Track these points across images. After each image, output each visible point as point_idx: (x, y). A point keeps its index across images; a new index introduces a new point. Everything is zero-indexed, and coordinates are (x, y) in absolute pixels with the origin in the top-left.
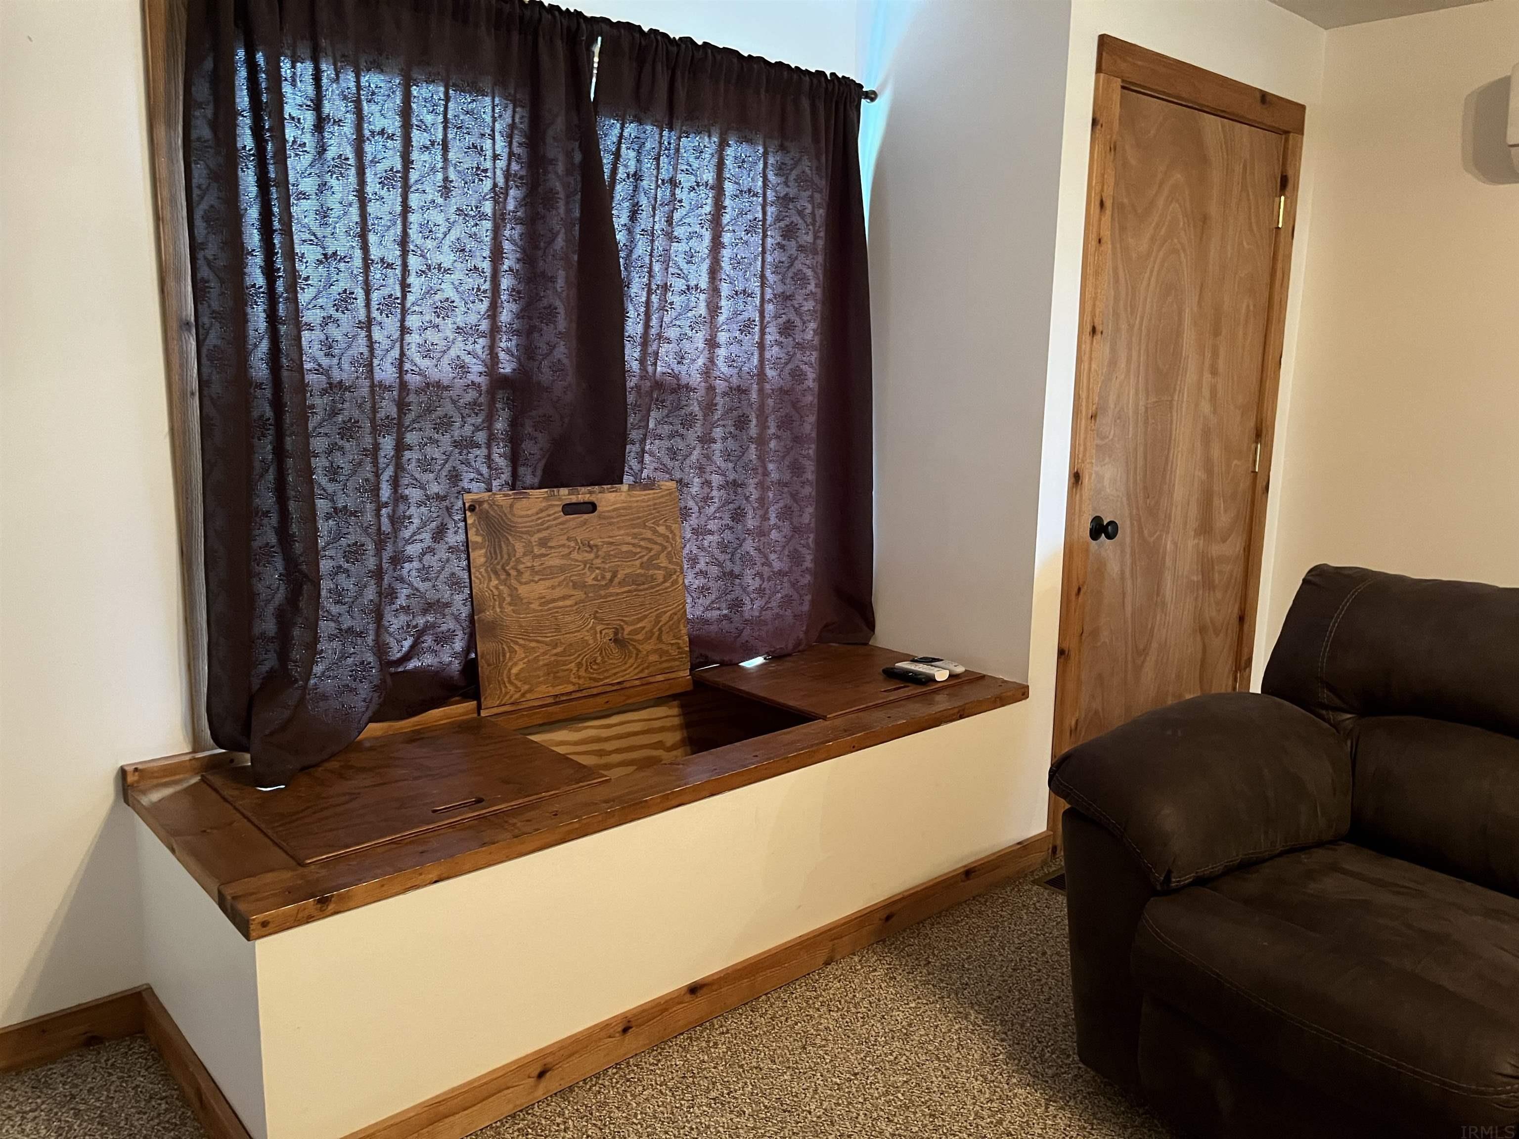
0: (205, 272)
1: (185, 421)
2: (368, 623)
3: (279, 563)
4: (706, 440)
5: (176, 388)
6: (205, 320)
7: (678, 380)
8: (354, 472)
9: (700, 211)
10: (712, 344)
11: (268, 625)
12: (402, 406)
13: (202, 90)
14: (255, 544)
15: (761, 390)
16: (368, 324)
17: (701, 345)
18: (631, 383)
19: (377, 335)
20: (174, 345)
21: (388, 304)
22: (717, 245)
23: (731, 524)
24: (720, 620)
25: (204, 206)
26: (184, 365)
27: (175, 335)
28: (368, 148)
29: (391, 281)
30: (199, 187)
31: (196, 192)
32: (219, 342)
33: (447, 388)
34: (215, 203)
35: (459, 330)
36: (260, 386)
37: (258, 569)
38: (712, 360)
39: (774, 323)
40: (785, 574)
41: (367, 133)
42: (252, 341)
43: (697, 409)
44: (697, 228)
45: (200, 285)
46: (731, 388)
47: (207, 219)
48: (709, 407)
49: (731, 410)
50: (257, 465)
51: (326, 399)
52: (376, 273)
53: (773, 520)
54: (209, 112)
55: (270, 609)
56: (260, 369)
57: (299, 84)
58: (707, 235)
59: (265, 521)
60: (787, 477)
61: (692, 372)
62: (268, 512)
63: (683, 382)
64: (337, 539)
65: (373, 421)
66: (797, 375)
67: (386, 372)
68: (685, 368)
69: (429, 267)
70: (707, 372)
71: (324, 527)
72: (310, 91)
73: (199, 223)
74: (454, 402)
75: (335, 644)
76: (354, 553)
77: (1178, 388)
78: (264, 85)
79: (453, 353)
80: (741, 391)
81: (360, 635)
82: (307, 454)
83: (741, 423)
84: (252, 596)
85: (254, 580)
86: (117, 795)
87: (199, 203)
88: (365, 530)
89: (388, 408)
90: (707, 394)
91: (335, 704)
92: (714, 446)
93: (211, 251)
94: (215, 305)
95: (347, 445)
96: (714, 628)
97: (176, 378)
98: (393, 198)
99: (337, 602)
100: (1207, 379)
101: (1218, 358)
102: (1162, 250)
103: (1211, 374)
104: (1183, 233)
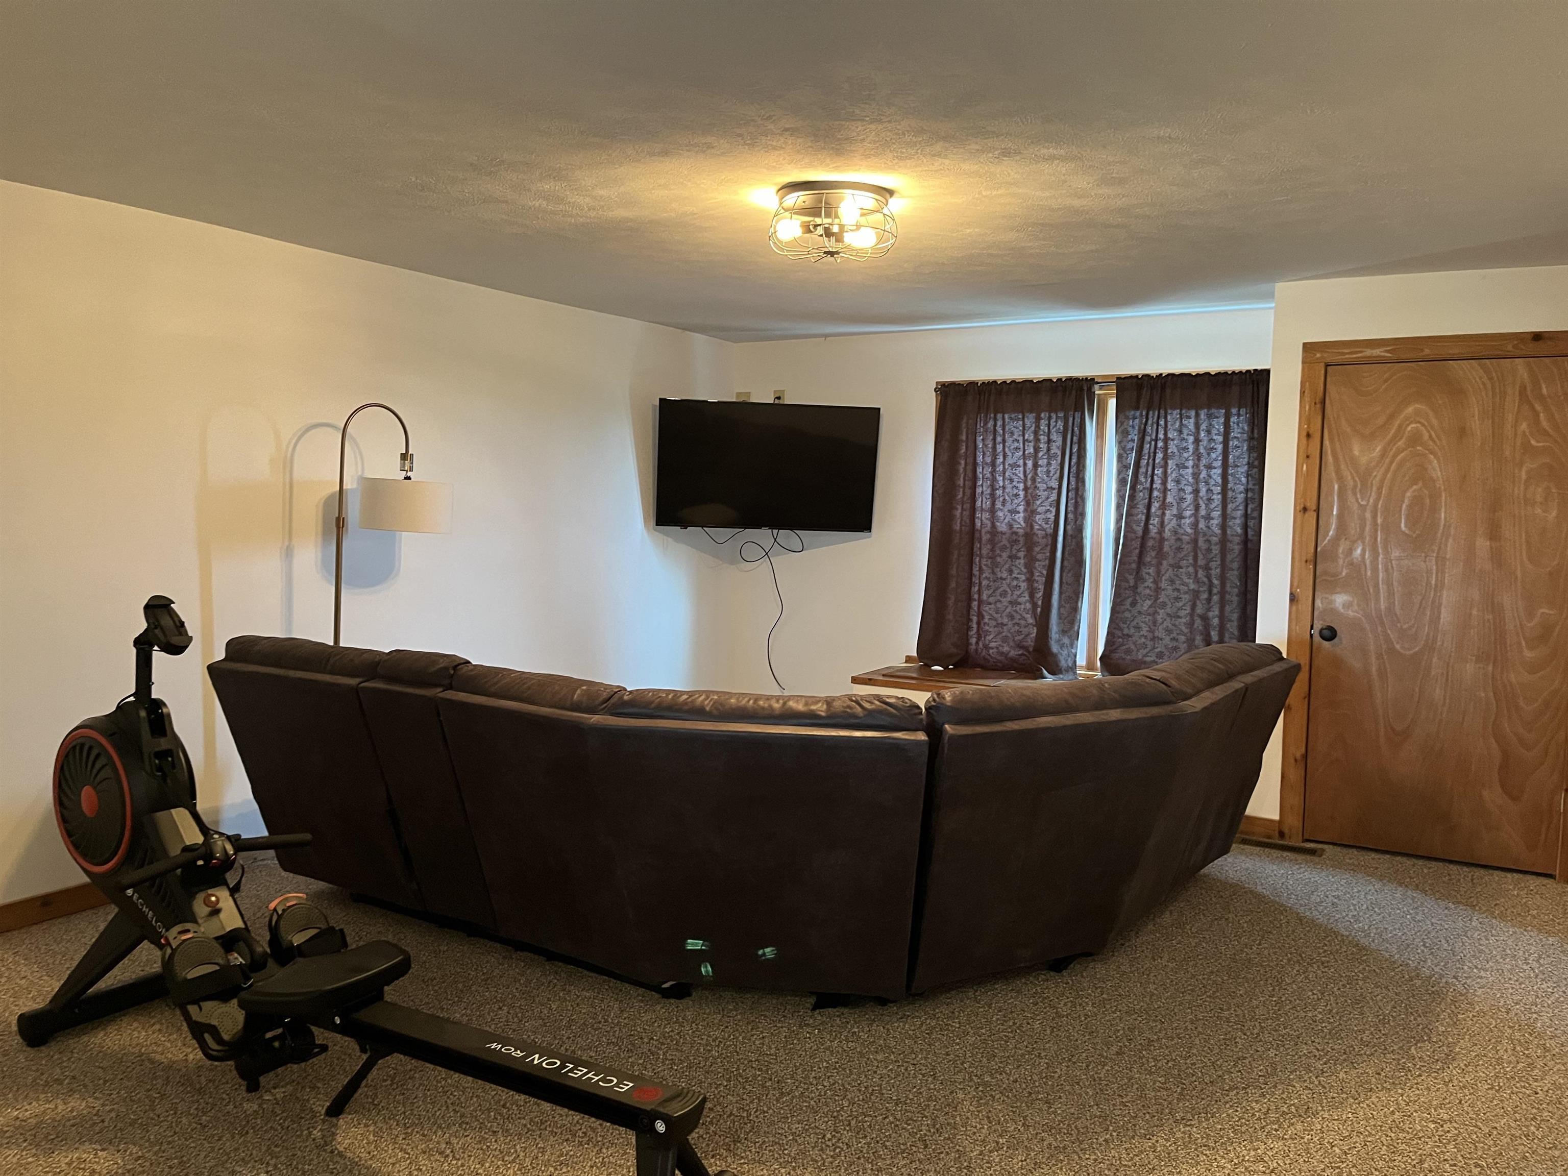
77: (1436, 548)
100: (1483, 544)
101: (1501, 528)
102: (1402, 455)
103: (1491, 539)
104: (1431, 443)
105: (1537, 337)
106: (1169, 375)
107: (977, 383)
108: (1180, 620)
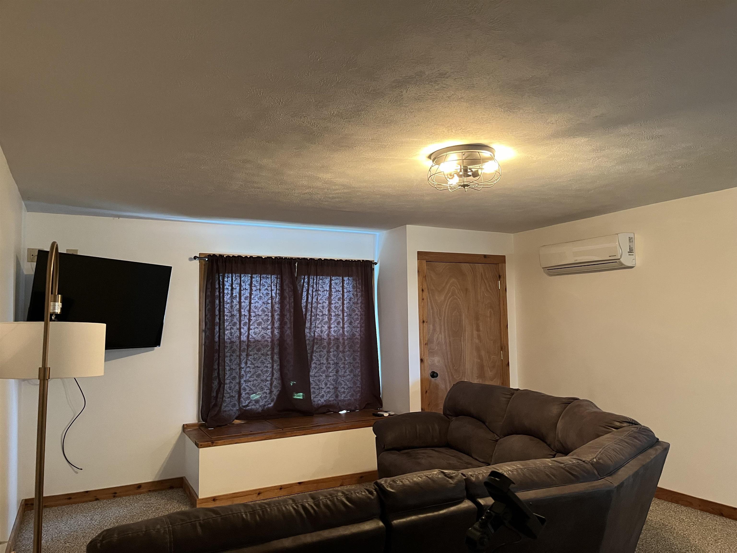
0: (207, 320)
1: (202, 350)
2: (236, 394)
3: (217, 380)
4: (329, 352)
5: (200, 344)
6: (206, 330)
7: (321, 337)
8: (235, 360)
9: (325, 296)
10: (330, 328)
11: (214, 394)
12: (248, 346)
13: (209, 286)
14: (213, 376)
15: (343, 339)
16: (240, 329)
17: (327, 328)
18: (307, 338)
19: (242, 330)
20: (201, 335)
21: (245, 324)
22: (330, 303)
23: (336, 374)
24: (333, 400)
25: (208, 308)
26: (202, 339)
27: (201, 332)
28: (242, 292)
29: (246, 319)
30: (207, 304)
31: (207, 305)
32: (208, 334)
33: (260, 341)
34: (210, 307)
35: (262, 328)
36: (217, 342)
37: (213, 382)
38: (330, 332)
39: (348, 321)
40: (352, 388)
41: (242, 289)
42: (216, 333)
43: (326, 344)
44: (325, 301)
45: (206, 323)
46: (335, 338)
47: (208, 310)
48: (329, 344)
49: (335, 344)
50: (215, 359)
51: (230, 345)
52: (242, 318)
53: (348, 373)
54: (210, 290)
55: (215, 391)
56: (217, 339)
57: (229, 282)
58: (327, 302)
59: (216, 371)
60: (352, 361)
61: (325, 335)
62: (216, 369)
63: (323, 338)
64: (230, 376)
65: (240, 349)
66: (354, 335)
67: (244, 338)
68: (323, 334)
69: (256, 315)
70: (328, 335)
71: (228, 373)
72: (231, 282)
73: (207, 311)
74: (262, 345)
75: (229, 399)
76: (234, 379)
77: (463, 335)
78: (221, 284)
79: (261, 333)
80: (338, 339)
81: (234, 397)
82: (225, 356)
83: (338, 347)
84: (212, 387)
85: (212, 384)
86: (182, 431)
87: (207, 307)
88: (237, 373)
89: (244, 346)
90: (329, 340)
91: (228, 413)
92: (331, 353)
93: (208, 316)
94: (208, 327)
95: (234, 355)
96: (332, 402)
97: (201, 341)
98: (247, 302)
99: (230, 390)
100: (475, 333)
101: (479, 326)
102: (450, 299)
103: (477, 331)
104: (458, 294)
105: (485, 256)
106: (325, 259)
107: (224, 256)
108: (330, 378)
